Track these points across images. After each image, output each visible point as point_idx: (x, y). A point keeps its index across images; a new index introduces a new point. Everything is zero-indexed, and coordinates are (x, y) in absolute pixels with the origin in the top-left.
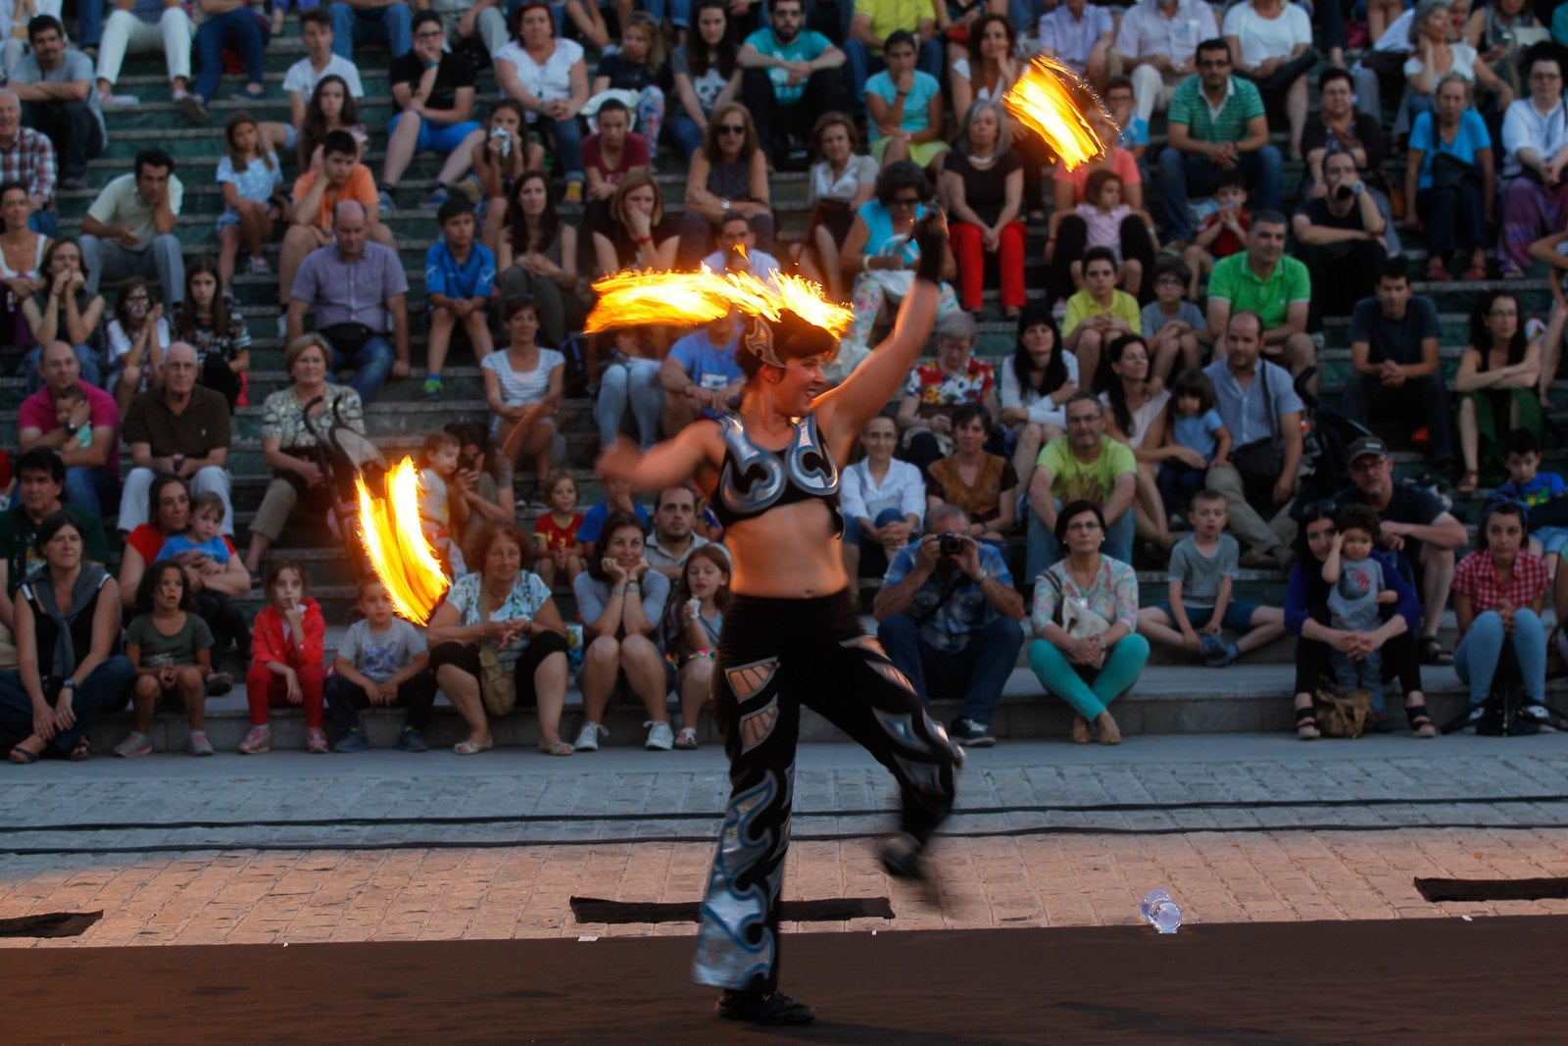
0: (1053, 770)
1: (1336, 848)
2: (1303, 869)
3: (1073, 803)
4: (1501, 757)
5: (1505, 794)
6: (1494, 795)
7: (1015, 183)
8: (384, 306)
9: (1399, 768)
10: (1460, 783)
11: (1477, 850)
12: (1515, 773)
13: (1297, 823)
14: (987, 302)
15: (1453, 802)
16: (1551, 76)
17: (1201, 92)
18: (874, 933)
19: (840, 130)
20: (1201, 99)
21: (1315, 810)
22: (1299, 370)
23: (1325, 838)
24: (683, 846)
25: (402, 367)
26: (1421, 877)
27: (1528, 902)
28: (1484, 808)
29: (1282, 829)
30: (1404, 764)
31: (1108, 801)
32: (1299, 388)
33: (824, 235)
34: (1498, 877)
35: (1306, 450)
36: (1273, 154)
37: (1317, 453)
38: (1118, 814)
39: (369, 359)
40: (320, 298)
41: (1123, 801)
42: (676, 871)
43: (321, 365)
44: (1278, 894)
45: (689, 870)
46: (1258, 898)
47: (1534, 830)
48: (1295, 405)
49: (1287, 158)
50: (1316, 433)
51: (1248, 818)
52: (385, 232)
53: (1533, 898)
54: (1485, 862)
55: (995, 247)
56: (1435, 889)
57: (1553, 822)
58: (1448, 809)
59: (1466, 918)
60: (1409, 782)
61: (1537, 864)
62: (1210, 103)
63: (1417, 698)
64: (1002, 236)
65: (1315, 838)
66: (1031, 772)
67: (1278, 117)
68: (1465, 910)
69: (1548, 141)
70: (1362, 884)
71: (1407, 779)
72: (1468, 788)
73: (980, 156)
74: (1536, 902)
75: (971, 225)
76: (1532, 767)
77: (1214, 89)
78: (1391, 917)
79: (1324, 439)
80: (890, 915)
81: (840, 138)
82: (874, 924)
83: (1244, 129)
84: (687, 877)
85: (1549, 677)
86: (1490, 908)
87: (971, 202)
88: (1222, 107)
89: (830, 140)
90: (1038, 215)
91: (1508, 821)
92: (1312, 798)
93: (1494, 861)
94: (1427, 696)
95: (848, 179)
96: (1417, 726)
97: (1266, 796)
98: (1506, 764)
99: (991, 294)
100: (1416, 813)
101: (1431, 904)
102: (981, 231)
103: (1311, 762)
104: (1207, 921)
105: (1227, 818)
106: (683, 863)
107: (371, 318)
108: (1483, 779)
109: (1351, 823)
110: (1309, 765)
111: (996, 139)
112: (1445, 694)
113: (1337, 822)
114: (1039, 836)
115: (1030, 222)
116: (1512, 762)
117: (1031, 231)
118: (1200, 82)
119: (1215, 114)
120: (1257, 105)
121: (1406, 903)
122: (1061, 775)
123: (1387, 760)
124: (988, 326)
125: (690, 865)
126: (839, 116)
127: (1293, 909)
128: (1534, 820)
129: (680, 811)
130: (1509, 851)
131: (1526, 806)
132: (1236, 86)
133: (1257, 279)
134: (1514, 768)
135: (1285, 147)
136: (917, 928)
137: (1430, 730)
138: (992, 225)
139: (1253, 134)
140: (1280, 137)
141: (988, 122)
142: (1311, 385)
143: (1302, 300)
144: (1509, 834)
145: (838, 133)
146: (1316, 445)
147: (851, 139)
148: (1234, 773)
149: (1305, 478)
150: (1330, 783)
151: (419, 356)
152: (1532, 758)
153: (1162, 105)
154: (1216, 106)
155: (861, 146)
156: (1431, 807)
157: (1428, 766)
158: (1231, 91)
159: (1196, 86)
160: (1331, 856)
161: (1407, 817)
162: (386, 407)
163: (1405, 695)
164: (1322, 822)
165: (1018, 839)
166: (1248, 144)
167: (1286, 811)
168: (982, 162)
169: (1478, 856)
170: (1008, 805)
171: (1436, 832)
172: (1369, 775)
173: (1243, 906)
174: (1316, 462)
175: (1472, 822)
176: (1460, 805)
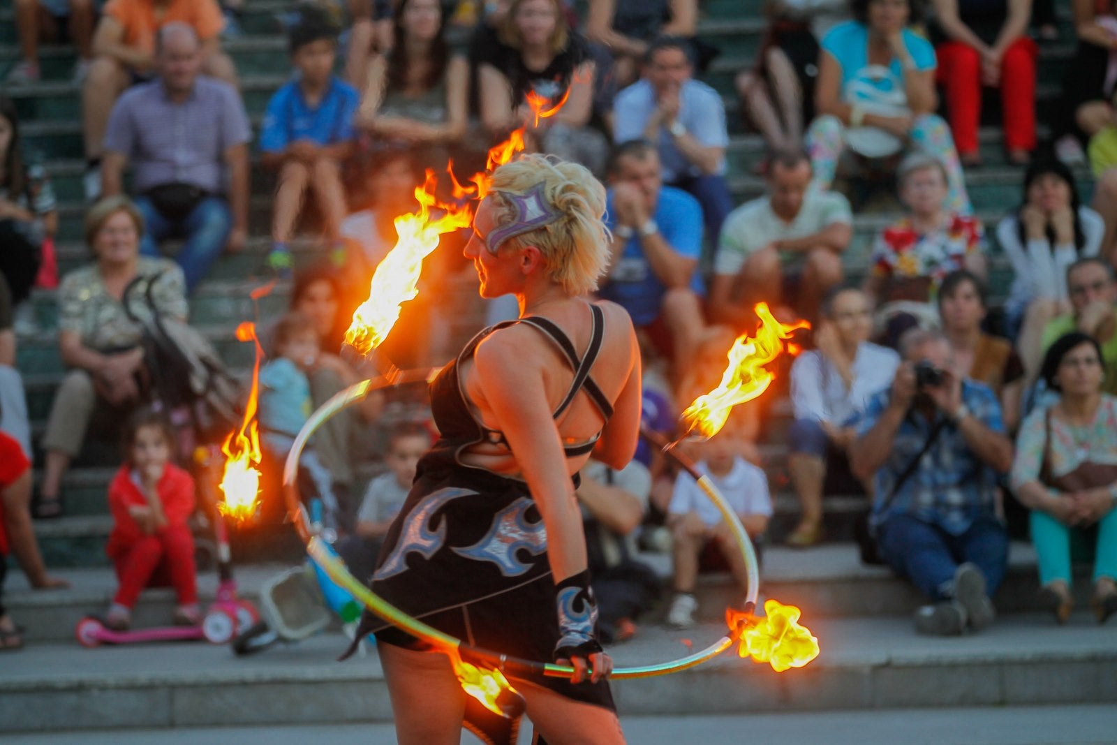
8: (221, 160)
14: (987, 144)
25: (239, 237)
39: (198, 226)
40: (139, 151)
43: (132, 236)
52: (223, 65)
64: (1005, 57)
75: (964, 45)
87: (965, 16)
99: (990, 134)
107: (204, 176)
115: (1041, 41)
124: (989, 174)
138: (991, 45)
151: (261, 221)
162: (223, 287)
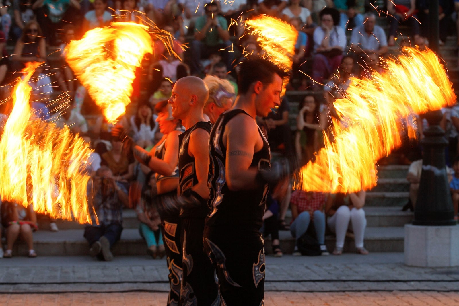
0: (141, 268)
3: (147, 280)
4: (305, 265)
5: (305, 279)
6: (301, 279)
9: (268, 269)
10: (289, 274)
11: (292, 300)
12: (309, 271)
15: (285, 281)
28: (297, 284)
31: (160, 280)
38: (163, 285)
41: (165, 280)
47: (314, 293)
54: (295, 305)
57: (321, 290)
58: (283, 284)
60: (271, 274)
63: (276, 242)
66: (133, 268)
72: (292, 276)
76: (316, 269)
85: (326, 235)
91: (305, 289)
93: (298, 305)
94: (281, 241)
96: (276, 253)
98: (307, 268)
108: (298, 273)
112: (286, 241)
114: (132, 293)
116: (309, 267)
122: (144, 269)
128: (314, 289)
130: (304, 301)
131: (312, 284)
134: (309, 269)
137: (280, 254)
144: (305, 294)
152: (316, 265)
156: (278, 284)
157: (278, 268)
161: (268, 287)
163: (272, 241)
165: (124, 294)
169: (293, 303)
170: (123, 280)
171: (278, 293)
175: (292, 289)
176: (287, 283)
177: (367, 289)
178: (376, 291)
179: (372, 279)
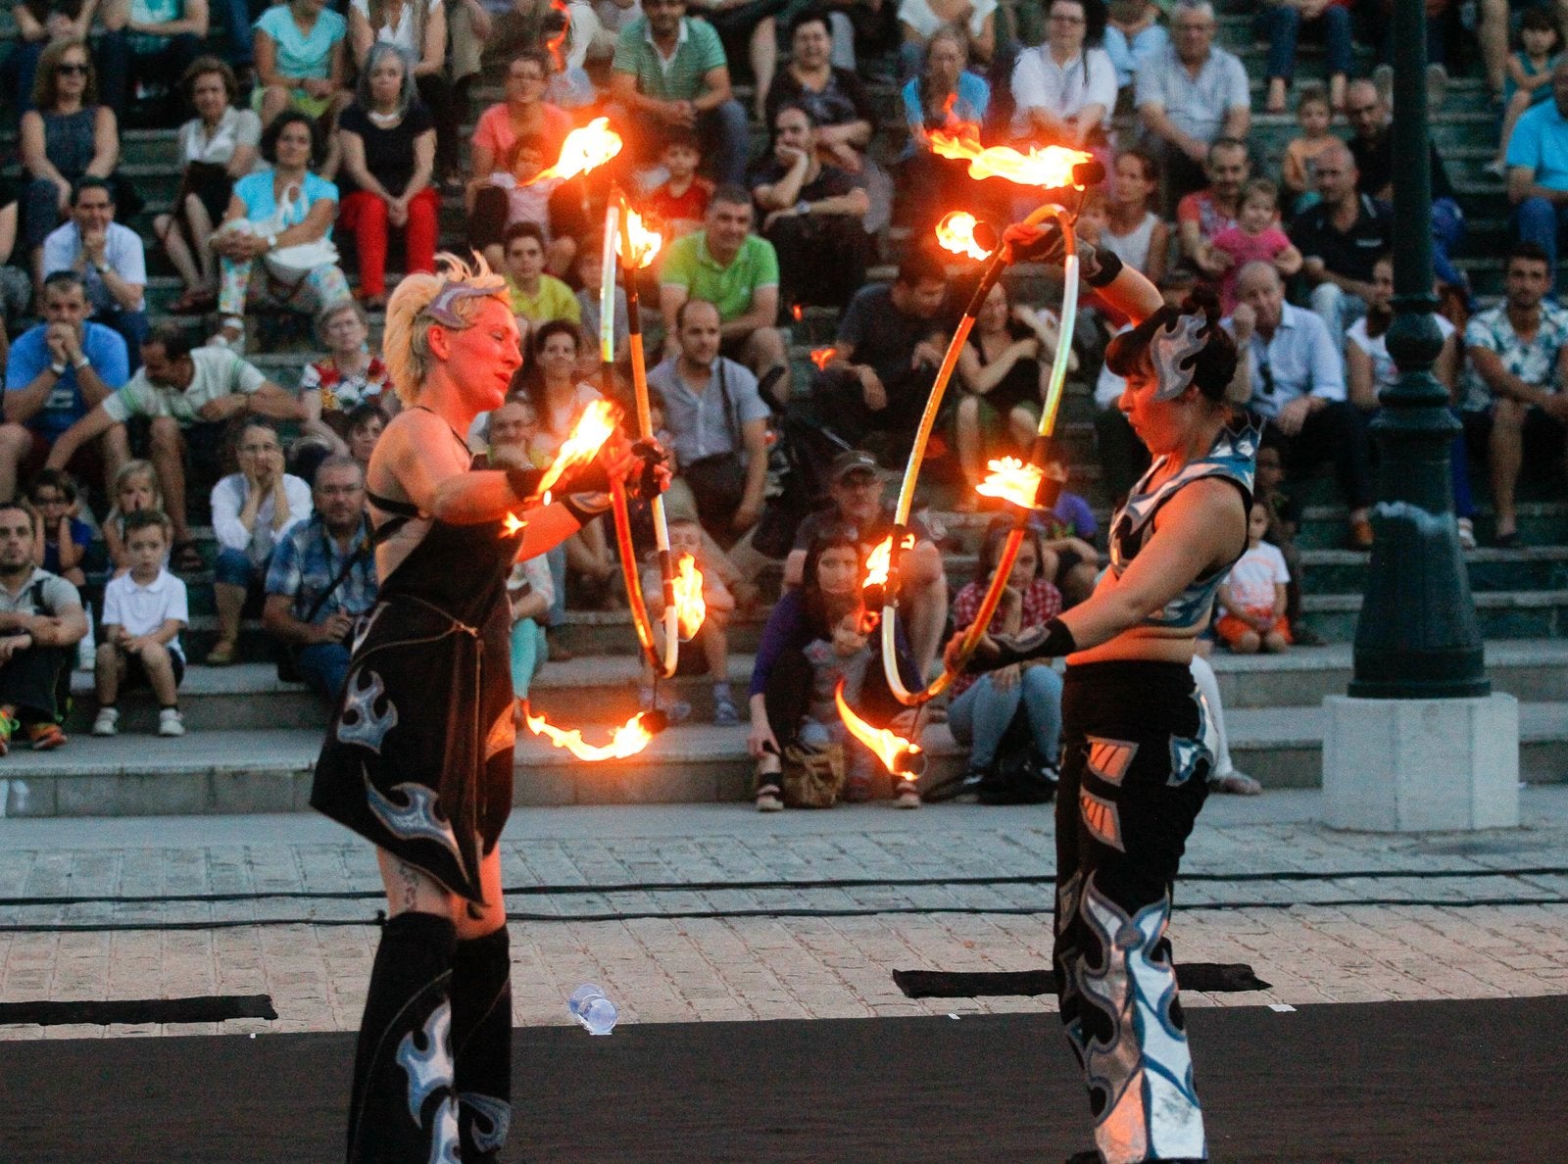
1: (803, 936)
2: (762, 961)
4: (1001, 831)
5: (1004, 874)
6: (992, 875)
7: (426, 146)
9: (880, 844)
10: (951, 861)
11: (967, 939)
12: (1016, 849)
13: (758, 908)
15: (941, 883)
16: (1073, 20)
17: (649, 40)
18: (253, 1036)
19: (215, 80)
20: (649, 47)
21: (778, 893)
22: (764, 370)
23: (788, 926)
24: (24, 936)
26: (902, 968)
27: (1026, 998)
28: (979, 890)
29: (739, 914)
30: (886, 839)
31: (533, 883)
32: (765, 392)
33: (195, 205)
34: (992, 969)
35: (773, 466)
36: (736, 111)
37: (784, 471)
38: (543, 898)
41: (550, 883)
42: (16, 965)
44: (731, 990)
45: (30, 965)
46: (709, 994)
47: (1037, 915)
48: (758, 411)
49: (752, 116)
50: (784, 446)
51: (698, 902)
53: (1031, 994)
54: (977, 953)
55: (402, 219)
56: (915, 984)
58: (935, 890)
59: (954, 1016)
60: (891, 860)
61: (1039, 955)
62: (659, 52)
64: (410, 205)
65: (777, 924)
67: (741, 68)
68: (952, 1008)
69: (1065, 98)
70: (832, 977)
71: (888, 857)
72: (960, 867)
73: (384, 110)
74: (1036, 998)
75: (372, 195)
76: (1037, 842)
77: (664, 35)
78: (865, 1015)
79: (794, 454)
80: (272, 1015)
81: (214, 90)
82: (252, 1026)
83: (700, 82)
84: (29, 972)
86: (981, 1005)
87: (373, 166)
88: (674, 56)
89: (203, 91)
90: (454, 182)
91: (1007, 905)
92: (775, 879)
93: (987, 951)
95: (222, 142)
97: (722, 878)
98: (1006, 838)
100: (898, 897)
101: (912, 1001)
102: (386, 205)
103: (775, 837)
104: (647, 1020)
105: (673, 901)
106: (23, 956)
108: (979, 856)
109: (821, 907)
110: (773, 840)
111: (402, 91)
113: (804, 906)
115: (444, 192)
116: (1014, 837)
117: (446, 202)
118: (648, 26)
119: (666, 65)
120: (717, 56)
121: (883, 999)
123: (865, 835)
125: (32, 958)
126: (214, 62)
127: (750, 1006)
128: (1036, 904)
129: (20, 895)
130: (1006, 940)
131: (1028, 887)
132: (691, 30)
133: (717, 266)
134: (1015, 843)
135: (749, 102)
136: (304, 1029)
137: (913, 798)
138: (397, 193)
139: (711, 88)
140: (745, 90)
141: (392, 72)
142: (781, 387)
143: (770, 285)
144: (1006, 919)
145: (212, 84)
146: (784, 460)
147: (229, 90)
148: (682, 849)
149: (771, 500)
150: (797, 861)
152: (1037, 832)
153: (602, 53)
154: (667, 57)
155: (240, 98)
156: (915, 889)
157: (914, 842)
158: (684, 36)
159: (642, 31)
160: (796, 945)
161: (887, 900)
164: (786, 907)
166: (706, 101)
167: (743, 894)
168: (385, 119)
169: (970, 945)
171: (920, 917)
172: (843, 852)
173: (689, 1004)
174: (784, 480)
175: (964, 906)
176: (948, 886)
177: (1208, 901)
178: (1236, 906)
179: (1219, 871)
